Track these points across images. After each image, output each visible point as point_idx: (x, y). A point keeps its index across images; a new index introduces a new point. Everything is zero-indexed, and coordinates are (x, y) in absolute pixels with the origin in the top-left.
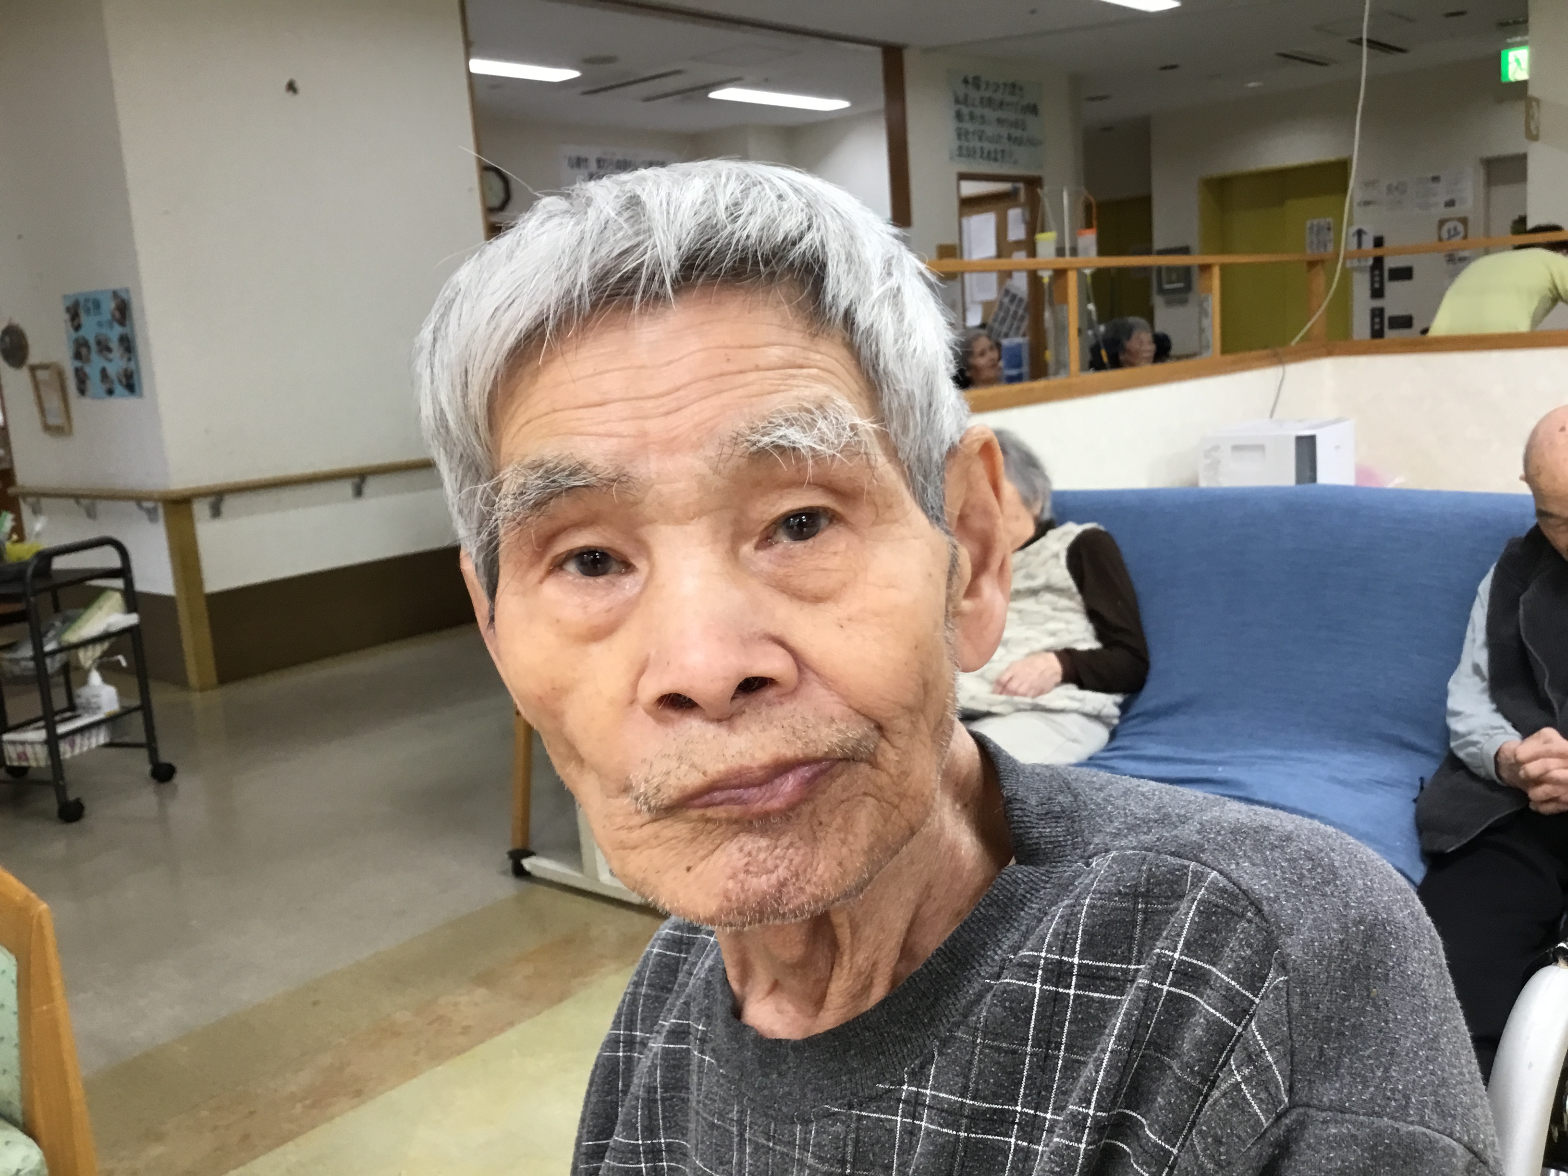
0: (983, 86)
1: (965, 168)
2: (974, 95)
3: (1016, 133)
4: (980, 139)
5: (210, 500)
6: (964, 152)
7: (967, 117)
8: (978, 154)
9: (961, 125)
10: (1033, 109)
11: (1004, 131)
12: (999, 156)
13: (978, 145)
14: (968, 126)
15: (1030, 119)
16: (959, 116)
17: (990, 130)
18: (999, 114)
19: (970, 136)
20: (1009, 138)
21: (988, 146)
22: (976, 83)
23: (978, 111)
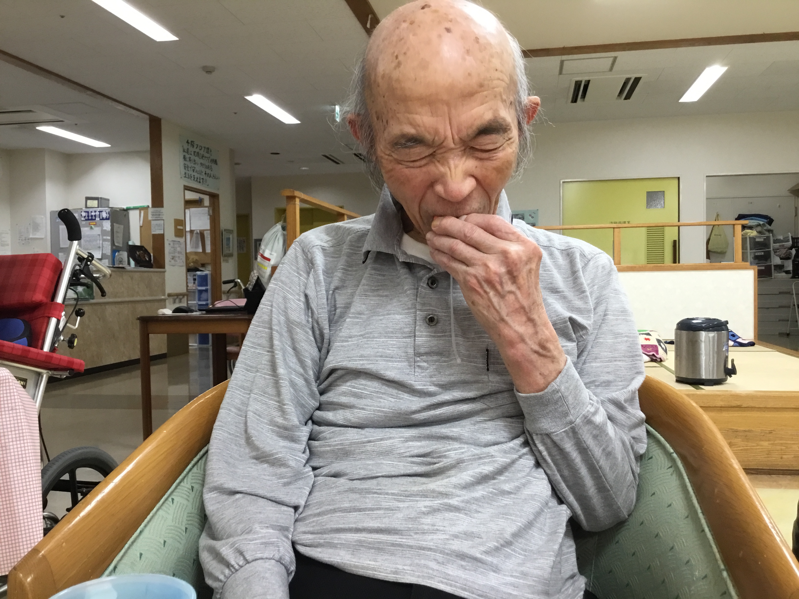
0: (195, 146)
1: (187, 184)
2: (191, 149)
3: (208, 171)
4: (193, 170)
6: (187, 176)
7: (188, 159)
8: (193, 178)
9: (186, 163)
10: (215, 162)
11: (204, 170)
12: (201, 181)
13: (193, 174)
14: (188, 163)
15: (214, 166)
16: (184, 158)
17: (198, 168)
18: (202, 161)
19: (189, 169)
20: (205, 174)
21: (196, 175)
22: (192, 144)
23: (193, 157)
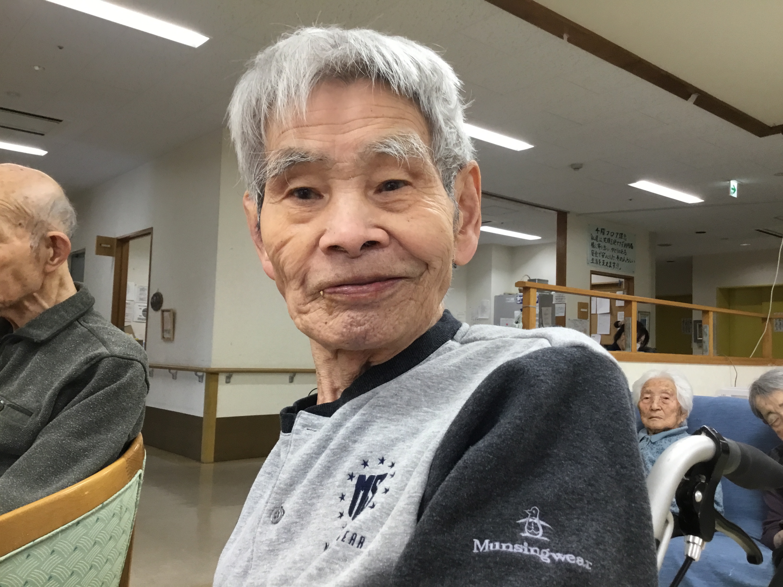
0: (606, 233)
1: (594, 269)
2: (601, 236)
3: (621, 255)
4: (603, 256)
5: (227, 374)
6: (594, 262)
7: (597, 246)
8: (602, 264)
9: (594, 249)
10: (631, 246)
11: (615, 255)
12: (612, 265)
13: (602, 259)
14: (597, 250)
15: (628, 250)
16: (592, 244)
17: (608, 253)
18: (613, 246)
19: (598, 255)
20: (618, 258)
21: (606, 260)
22: (603, 231)
23: (602, 244)
